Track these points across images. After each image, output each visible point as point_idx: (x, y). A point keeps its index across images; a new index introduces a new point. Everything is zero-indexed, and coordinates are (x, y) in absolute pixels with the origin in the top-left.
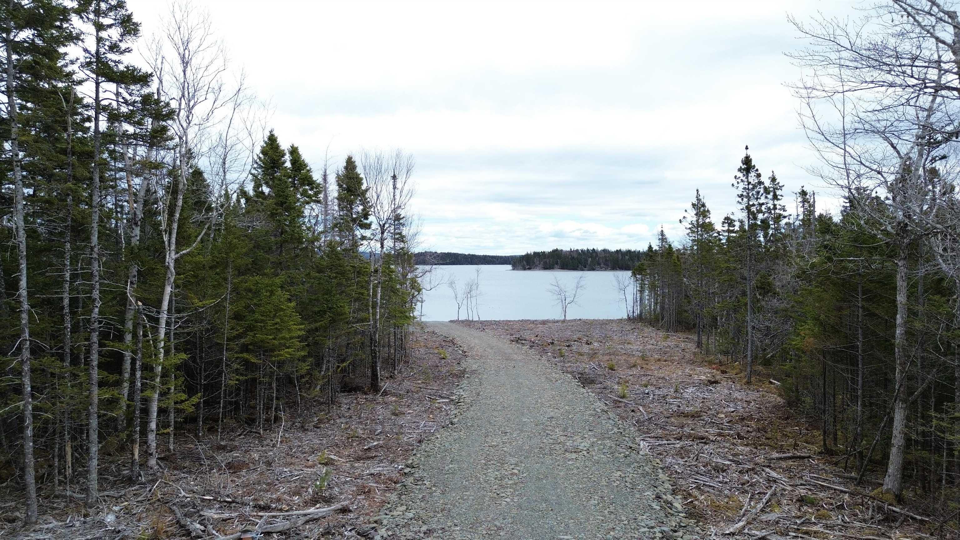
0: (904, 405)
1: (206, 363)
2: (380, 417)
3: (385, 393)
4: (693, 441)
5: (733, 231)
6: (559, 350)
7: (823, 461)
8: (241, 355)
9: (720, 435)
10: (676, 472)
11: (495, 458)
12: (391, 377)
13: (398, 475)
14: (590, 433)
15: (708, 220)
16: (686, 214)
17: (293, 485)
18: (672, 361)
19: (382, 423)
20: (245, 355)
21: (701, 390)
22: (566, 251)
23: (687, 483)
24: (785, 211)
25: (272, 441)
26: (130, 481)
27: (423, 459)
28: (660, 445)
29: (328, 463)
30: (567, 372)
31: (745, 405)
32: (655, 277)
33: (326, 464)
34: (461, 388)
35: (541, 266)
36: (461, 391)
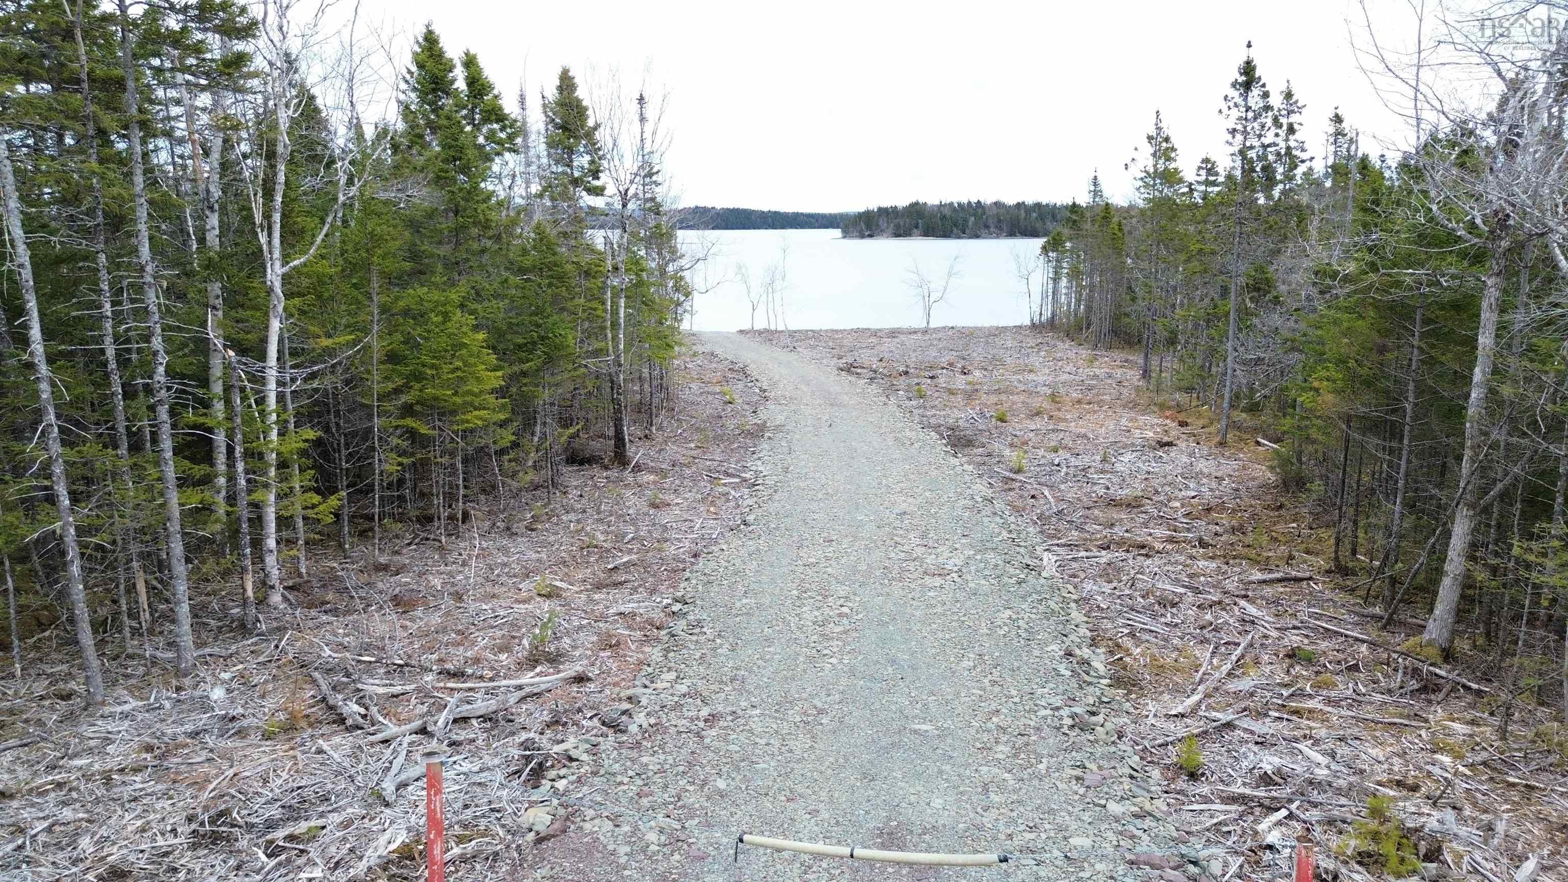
0: (1471, 513)
1: (345, 435)
2: (630, 512)
3: (638, 468)
4: (1128, 551)
5: (1214, 183)
6: (918, 384)
7: (1332, 586)
8: (401, 422)
9: (1171, 540)
10: (1098, 607)
11: (813, 586)
12: (646, 436)
13: (662, 615)
14: (964, 541)
15: (1172, 165)
16: (1135, 155)
17: (499, 633)
18: (1100, 403)
19: (634, 522)
20: (410, 422)
21: (1144, 458)
22: (933, 206)
23: (1115, 627)
24: (1303, 150)
25: (460, 554)
26: (243, 628)
27: (700, 588)
28: (1074, 559)
29: (551, 594)
30: (930, 426)
31: (1214, 485)
32: (1079, 256)
33: (548, 596)
34: (759, 459)
35: (890, 230)
36: (759, 463)
